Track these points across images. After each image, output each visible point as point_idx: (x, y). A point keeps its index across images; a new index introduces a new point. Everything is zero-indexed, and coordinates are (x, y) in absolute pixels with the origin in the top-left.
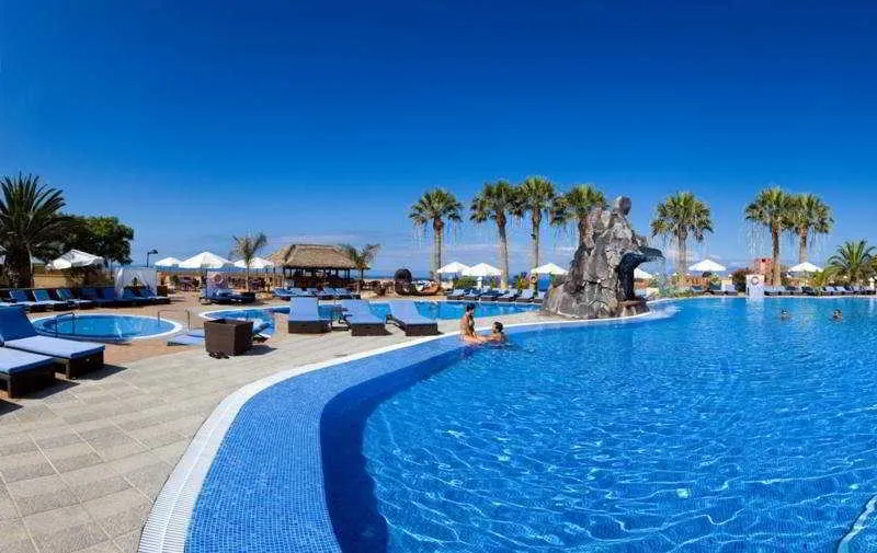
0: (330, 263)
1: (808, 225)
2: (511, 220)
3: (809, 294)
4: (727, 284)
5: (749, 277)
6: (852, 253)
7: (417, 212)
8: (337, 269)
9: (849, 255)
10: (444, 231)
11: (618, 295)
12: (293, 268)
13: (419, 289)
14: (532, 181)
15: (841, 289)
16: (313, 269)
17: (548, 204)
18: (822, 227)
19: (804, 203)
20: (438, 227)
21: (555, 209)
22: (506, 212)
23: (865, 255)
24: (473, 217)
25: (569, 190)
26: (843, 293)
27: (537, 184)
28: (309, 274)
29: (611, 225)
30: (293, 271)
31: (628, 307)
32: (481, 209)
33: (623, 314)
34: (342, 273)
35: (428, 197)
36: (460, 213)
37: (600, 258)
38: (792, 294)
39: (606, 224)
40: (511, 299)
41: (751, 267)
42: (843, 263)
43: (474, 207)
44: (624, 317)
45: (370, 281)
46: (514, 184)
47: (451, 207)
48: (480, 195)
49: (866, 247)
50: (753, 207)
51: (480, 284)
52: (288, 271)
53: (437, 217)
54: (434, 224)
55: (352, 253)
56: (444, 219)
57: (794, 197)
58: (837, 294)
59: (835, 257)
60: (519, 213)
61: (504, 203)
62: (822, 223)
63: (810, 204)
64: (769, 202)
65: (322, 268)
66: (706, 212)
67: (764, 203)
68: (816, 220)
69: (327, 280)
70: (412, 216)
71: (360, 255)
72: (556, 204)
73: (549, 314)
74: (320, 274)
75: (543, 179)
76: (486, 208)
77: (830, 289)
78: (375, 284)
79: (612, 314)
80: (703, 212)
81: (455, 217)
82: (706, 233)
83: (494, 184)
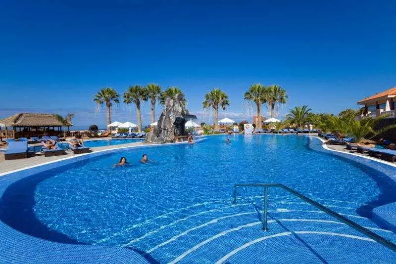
0: (48, 123)
1: (274, 100)
2: (142, 102)
3: (274, 132)
4: (236, 128)
5: (245, 125)
6: (298, 112)
7: (97, 98)
8: (54, 126)
9: (296, 114)
10: (112, 107)
11: (175, 134)
12: (23, 126)
13: (99, 134)
14: (151, 86)
15: (292, 130)
16: (37, 127)
17: (158, 95)
18: (282, 100)
19: (272, 90)
20: (109, 105)
21: (161, 97)
22: (140, 99)
23: (306, 113)
24: (125, 101)
25: (167, 89)
26: (292, 132)
27: (153, 86)
28: (34, 130)
29: (174, 105)
30: (22, 129)
31: (179, 139)
32: (128, 97)
33: (176, 141)
34: (56, 129)
35: (103, 91)
36: (119, 99)
37: (167, 119)
38: (265, 132)
39: (172, 105)
40: (141, 137)
41: (247, 120)
42: (293, 117)
43: (125, 97)
44: (177, 142)
45: (74, 132)
46: (143, 86)
47: (114, 96)
48: (127, 91)
49: (306, 109)
50: (247, 93)
51: (130, 131)
52: (18, 129)
53: (108, 101)
54: (107, 103)
55: (60, 118)
56: (112, 102)
57: (267, 87)
58: (289, 133)
59: (288, 115)
60: (145, 100)
61: (139, 95)
62: (282, 99)
63: (275, 90)
64: (254, 91)
65: (42, 126)
66: (226, 97)
67: (252, 91)
68: (278, 97)
69: (46, 132)
70: (95, 100)
71: (65, 119)
72: (161, 95)
73: (147, 142)
74: (42, 129)
75: (156, 85)
76: (130, 98)
77: (286, 130)
78: (76, 133)
79: (172, 142)
80: (224, 97)
81: (117, 101)
82: (226, 106)
83: (134, 86)
